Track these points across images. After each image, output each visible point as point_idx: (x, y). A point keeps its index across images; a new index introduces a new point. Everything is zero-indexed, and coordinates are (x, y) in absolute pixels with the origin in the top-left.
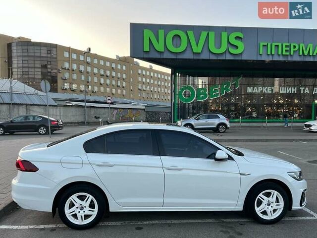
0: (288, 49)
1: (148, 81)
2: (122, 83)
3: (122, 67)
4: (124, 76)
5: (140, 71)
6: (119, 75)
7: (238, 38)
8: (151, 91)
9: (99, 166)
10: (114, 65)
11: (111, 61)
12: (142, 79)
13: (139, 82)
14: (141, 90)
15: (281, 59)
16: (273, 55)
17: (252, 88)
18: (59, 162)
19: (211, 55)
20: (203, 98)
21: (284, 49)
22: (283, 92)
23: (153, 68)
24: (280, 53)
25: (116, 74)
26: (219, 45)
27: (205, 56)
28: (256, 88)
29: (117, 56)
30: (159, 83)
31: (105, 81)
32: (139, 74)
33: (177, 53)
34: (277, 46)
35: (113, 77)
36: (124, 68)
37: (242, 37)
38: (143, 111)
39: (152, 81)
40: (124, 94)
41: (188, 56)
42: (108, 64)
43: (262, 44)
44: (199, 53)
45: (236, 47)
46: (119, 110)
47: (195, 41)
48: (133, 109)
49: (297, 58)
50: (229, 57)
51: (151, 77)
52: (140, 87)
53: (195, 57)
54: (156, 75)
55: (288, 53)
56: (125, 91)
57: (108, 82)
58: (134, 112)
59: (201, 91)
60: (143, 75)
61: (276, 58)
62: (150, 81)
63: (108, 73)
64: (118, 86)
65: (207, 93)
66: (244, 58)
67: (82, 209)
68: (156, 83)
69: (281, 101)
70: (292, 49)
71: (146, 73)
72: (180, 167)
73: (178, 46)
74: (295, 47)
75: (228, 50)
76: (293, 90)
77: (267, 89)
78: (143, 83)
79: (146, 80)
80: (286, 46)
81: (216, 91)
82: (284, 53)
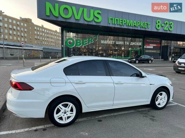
0: (122, 22)
1: (41, 34)
2: (24, 34)
3: (24, 25)
4: (26, 30)
5: (36, 28)
6: (22, 29)
7: (99, 13)
8: (43, 40)
9: (77, 83)
10: (18, 23)
11: (17, 20)
12: (37, 33)
13: (35, 34)
14: (37, 39)
15: (119, 27)
16: (115, 24)
17: (103, 41)
18: (49, 83)
19: (85, 21)
20: (79, 45)
21: (120, 22)
22: (117, 44)
23: (44, 27)
24: (118, 24)
25: (20, 29)
26: (89, 16)
27: (82, 22)
28: (105, 41)
29: (21, 18)
30: (48, 36)
31: (13, 32)
32: (35, 30)
33: (66, 18)
34: (117, 20)
35: (18, 30)
36: (25, 25)
37: (101, 13)
38: (41, 51)
39: (43, 34)
40: (26, 41)
41: (73, 21)
42: (14, 22)
43: (110, 18)
44: (78, 20)
45: (98, 18)
46: (26, 50)
47: (76, 13)
48: (35, 50)
49: (125, 27)
50: (94, 24)
51: (43, 32)
52: (36, 37)
53: (76, 22)
54: (46, 31)
55: (122, 24)
56: (26, 39)
57: (15, 33)
58: (36, 52)
59: (78, 41)
60: (38, 30)
61: (116, 26)
62: (42, 34)
63: (15, 27)
64: (22, 36)
65: (81, 42)
66: (102, 24)
67: (65, 113)
68: (46, 35)
69: (117, 48)
70: (124, 22)
71: (40, 29)
72: (122, 82)
73: (66, 14)
74: (125, 21)
75: (94, 19)
76: (122, 43)
77: (110, 42)
78: (38, 35)
79: (40, 33)
80: (121, 20)
81: (86, 41)
82: (120, 24)
